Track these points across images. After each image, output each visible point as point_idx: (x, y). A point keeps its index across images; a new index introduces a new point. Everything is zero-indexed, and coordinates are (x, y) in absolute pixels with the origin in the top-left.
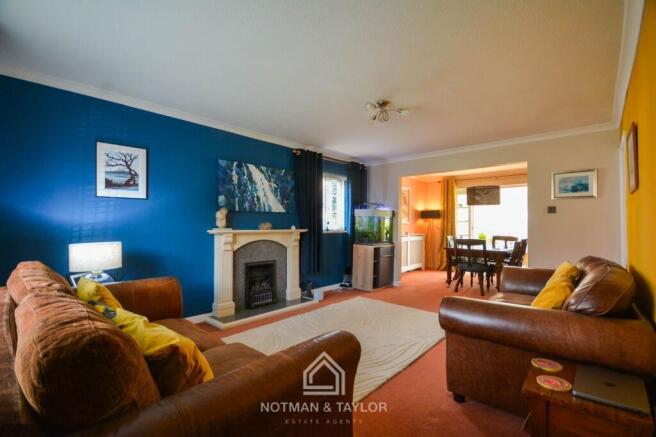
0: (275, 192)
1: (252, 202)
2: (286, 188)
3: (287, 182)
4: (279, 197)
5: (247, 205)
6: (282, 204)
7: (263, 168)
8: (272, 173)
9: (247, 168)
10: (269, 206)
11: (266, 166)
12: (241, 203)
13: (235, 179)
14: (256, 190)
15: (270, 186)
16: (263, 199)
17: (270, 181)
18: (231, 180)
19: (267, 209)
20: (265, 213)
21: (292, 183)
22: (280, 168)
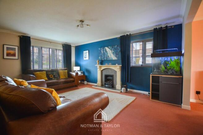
0: (113, 53)
1: (107, 58)
2: (118, 51)
3: (118, 49)
4: (115, 55)
5: (105, 58)
6: (116, 57)
7: (109, 47)
8: (112, 48)
9: (105, 48)
10: (112, 58)
11: (110, 46)
12: (104, 58)
13: (102, 52)
14: (108, 54)
15: (112, 52)
16: (110, 56)
17: (111, 50)
18: (101, 53)
19: (111, 59)
20: (111, 60)
21: (120, 49)
22: (115, 46)
